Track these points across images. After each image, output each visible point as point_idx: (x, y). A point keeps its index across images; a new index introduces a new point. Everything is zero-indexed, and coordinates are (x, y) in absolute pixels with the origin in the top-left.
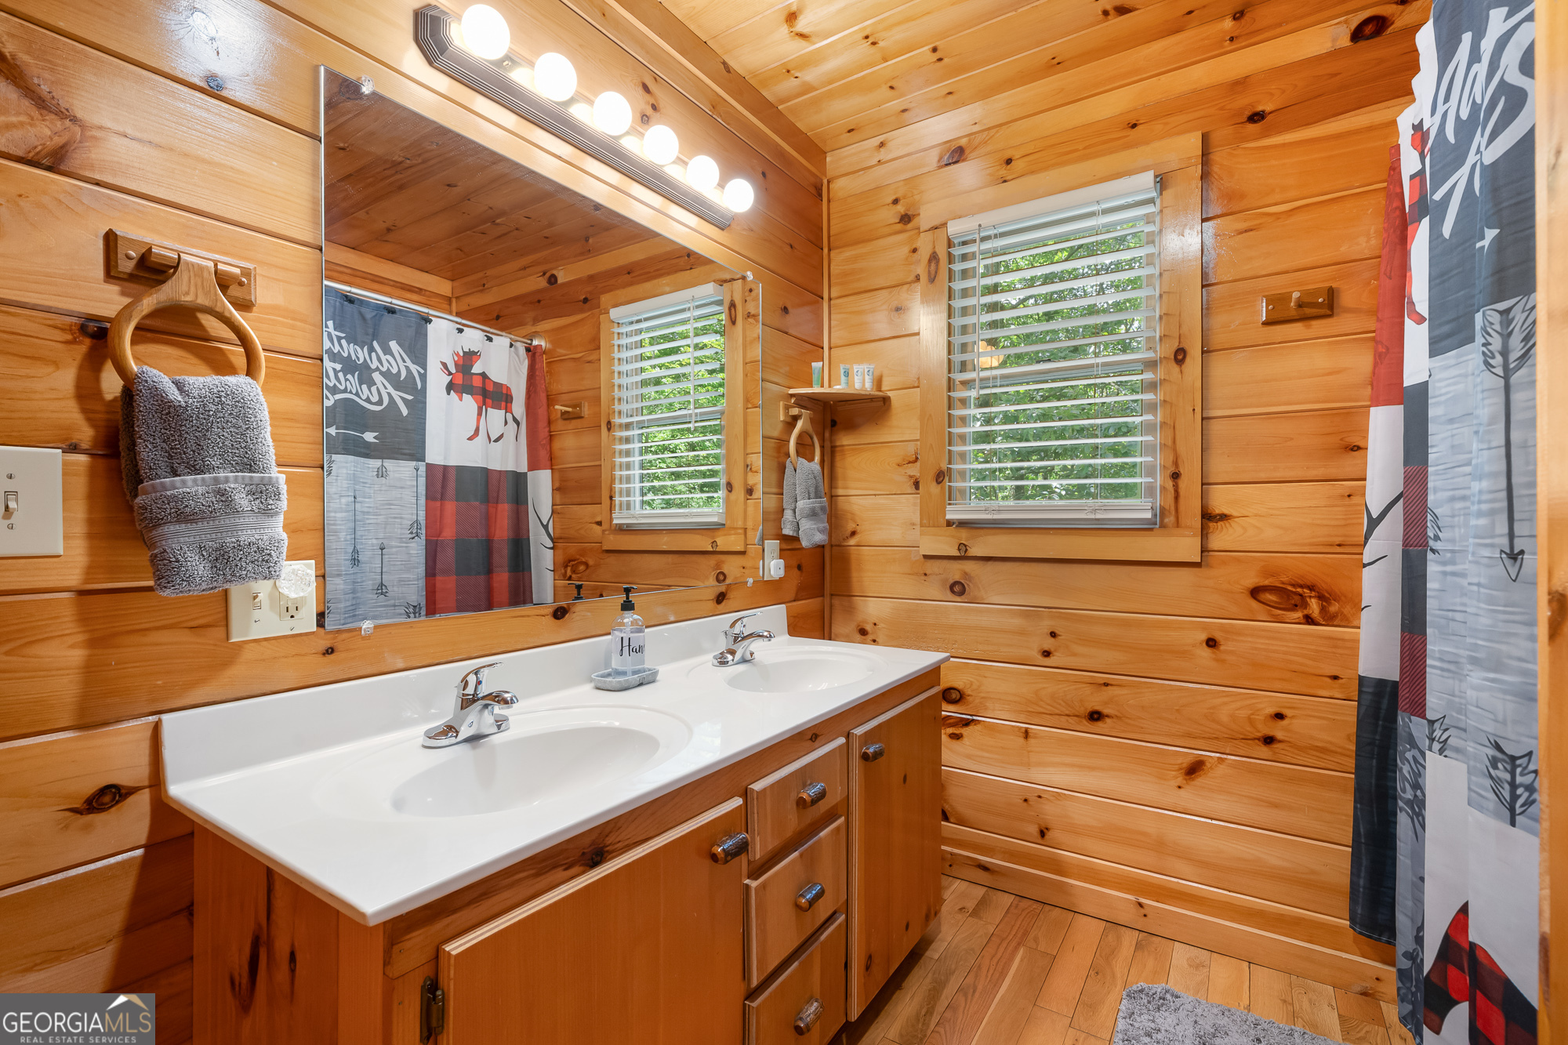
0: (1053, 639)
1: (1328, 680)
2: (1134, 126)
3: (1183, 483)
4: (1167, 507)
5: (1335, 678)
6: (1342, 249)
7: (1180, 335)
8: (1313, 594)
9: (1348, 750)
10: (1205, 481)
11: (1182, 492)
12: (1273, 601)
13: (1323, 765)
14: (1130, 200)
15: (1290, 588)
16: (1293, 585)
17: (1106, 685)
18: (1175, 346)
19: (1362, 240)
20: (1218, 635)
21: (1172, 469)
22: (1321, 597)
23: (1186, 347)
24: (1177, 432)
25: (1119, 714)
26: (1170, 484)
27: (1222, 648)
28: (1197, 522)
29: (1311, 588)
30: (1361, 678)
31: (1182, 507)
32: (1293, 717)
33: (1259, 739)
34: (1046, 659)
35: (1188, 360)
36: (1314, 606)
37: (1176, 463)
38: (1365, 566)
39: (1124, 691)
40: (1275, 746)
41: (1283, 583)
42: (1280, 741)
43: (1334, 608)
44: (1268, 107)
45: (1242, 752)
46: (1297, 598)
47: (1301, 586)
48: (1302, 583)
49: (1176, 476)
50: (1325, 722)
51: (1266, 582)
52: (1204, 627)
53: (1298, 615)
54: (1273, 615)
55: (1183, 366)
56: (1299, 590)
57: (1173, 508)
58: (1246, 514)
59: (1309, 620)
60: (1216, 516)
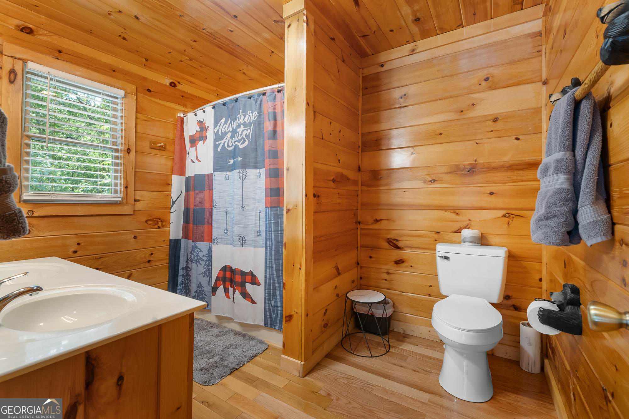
0: (78, 246)
1: (163, 242)
2: (114, 71)
3: (129, 190)
4: (124, 197)
5: (164, 241)
6: (167, 135)
7: (129, 145)
8: (160, 220)
9: (166, 258)
10: (136, 190)
11: (128, 193)
12: (151, 223)
13: (161, 264)
14: (112, 95)
15: (155, 220)
16: (156, 219)
17: (100, 258)
18: (127, 147)
19: (171, 134)
20: (137, 235)
21: (126, 185)
22: (161, 221)
23: (130, 149)
24: (127, 174)
25: (105, 267)
26: (125, 190)
27: (138, 238)
28: (132, 202)
29: (159, 219)
30: (170, 240)
31: (128, 197)
32: (155, 253)
33: (147, 262)
34: (76, 254)
35: (131, 152)
36: (160, 224)
37: (127, 183)
38: (171, 213)
39: (107, 259)
40: (151, 262)
41: (153, 218)
42: (152, 261)
43: (164, 224)
44: (152, 90)
45: (143, 267)
46: (156, 222)
47: (157, 219)
48: (157, 218)
49: (126, 187)
50: (161, 253)
51: (149, 219)
52: (133, 233)
53: (156, 226)
54: (151, 227)
55: (129, 154)
56: (157, 220)
57: (126, 197)
58: (145, 199)
59: (159, 227)
60: (137, 200)
